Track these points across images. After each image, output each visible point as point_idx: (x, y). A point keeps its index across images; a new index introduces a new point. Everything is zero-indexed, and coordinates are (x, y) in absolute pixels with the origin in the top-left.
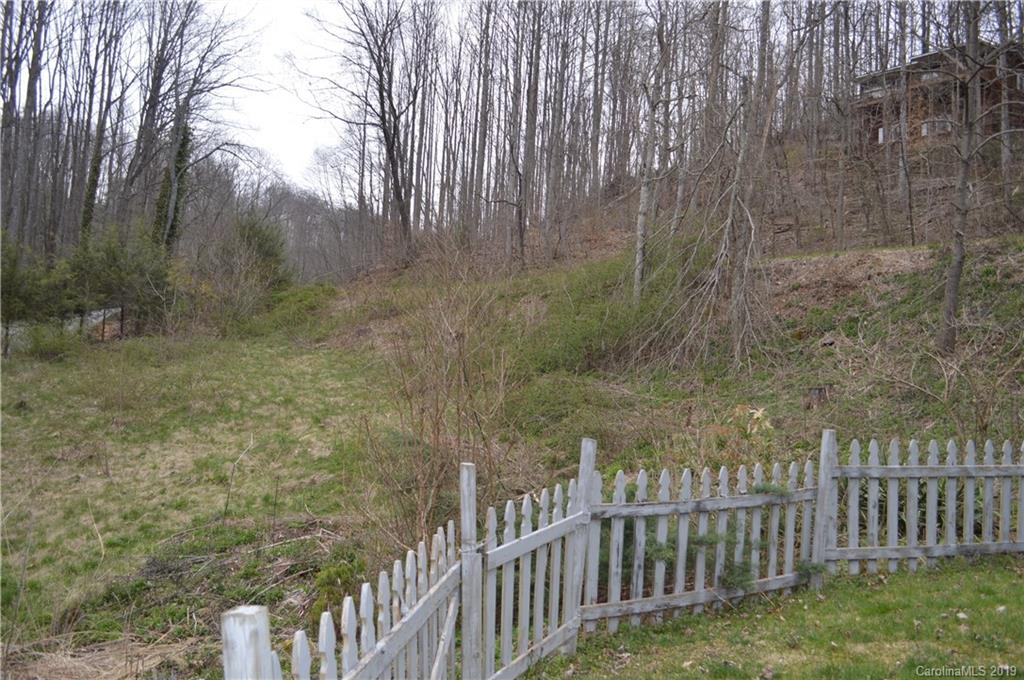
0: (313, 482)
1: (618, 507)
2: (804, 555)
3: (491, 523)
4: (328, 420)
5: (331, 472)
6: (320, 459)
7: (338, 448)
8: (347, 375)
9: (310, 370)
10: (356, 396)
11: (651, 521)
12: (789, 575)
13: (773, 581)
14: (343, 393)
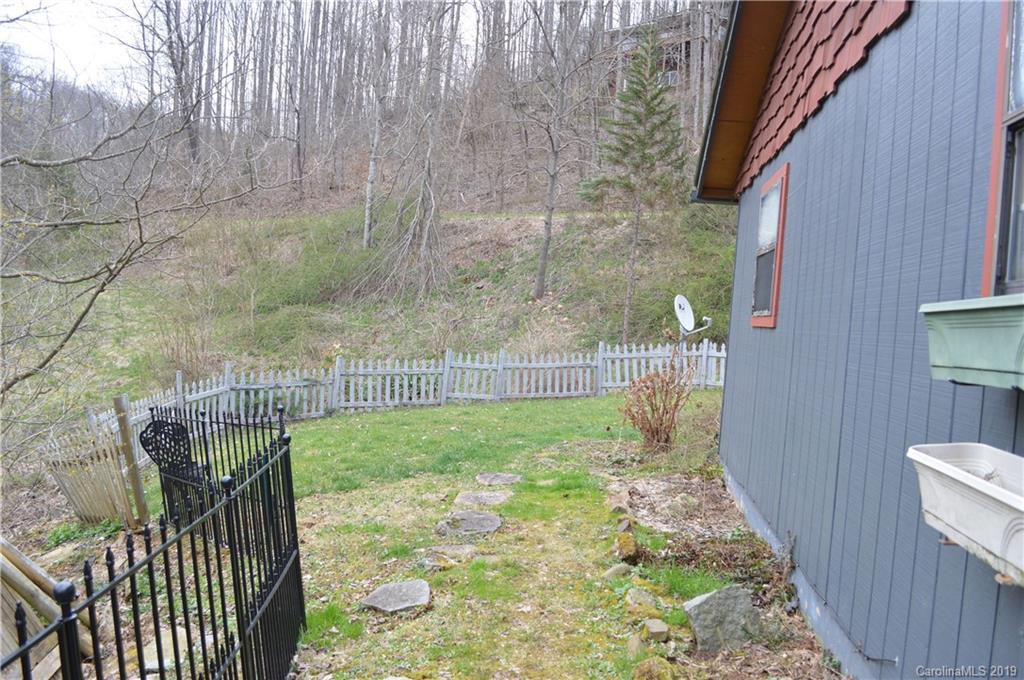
0: (119, 384)
1: (243, 385)
2: (329, 405)
3: (187, 389)
4: (126, 340)
5: (131, 377)
6: (123, 369)
7: (135, 360)
8: (140, 302)
9: (109, 297)
10: (148, 321)
11: (257, 393)
12: (322, 412)
13: (313, 414)
14: (138, 318)
